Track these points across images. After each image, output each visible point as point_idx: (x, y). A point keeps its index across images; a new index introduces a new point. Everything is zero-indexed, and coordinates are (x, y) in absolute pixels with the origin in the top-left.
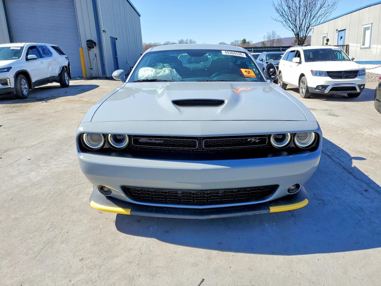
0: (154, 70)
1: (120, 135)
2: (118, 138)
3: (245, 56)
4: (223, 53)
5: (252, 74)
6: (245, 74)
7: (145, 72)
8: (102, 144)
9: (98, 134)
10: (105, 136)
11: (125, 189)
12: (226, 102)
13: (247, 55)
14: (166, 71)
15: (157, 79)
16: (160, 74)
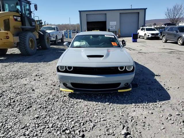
0: (79, 43)
1: (70, 67)
2: (70, 68)
3: (113, 37)
4: (106, 36)
5: (116, 44)
6: (113, 44)
7: (76, 44)
8: (64, 69)
9: (63, 66)
10: (66, 67)
11: (72, 84)
12: (104, 56)
13: (114, 36)
14: (84, 43)
15: (81, 46)
16: (82, 44)
